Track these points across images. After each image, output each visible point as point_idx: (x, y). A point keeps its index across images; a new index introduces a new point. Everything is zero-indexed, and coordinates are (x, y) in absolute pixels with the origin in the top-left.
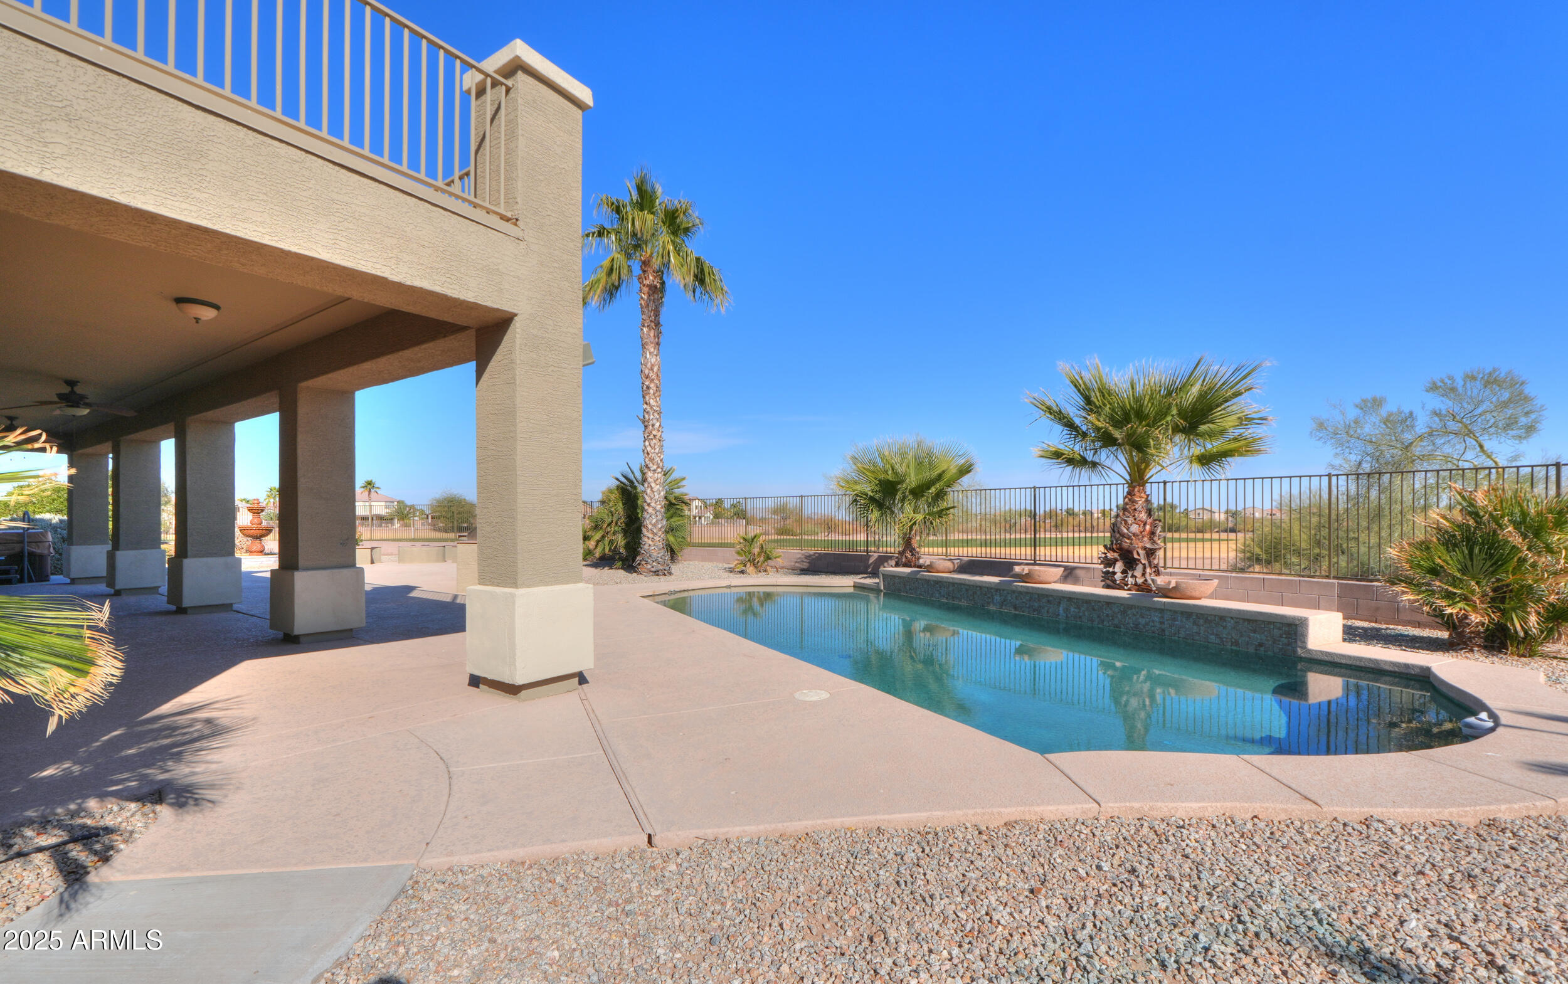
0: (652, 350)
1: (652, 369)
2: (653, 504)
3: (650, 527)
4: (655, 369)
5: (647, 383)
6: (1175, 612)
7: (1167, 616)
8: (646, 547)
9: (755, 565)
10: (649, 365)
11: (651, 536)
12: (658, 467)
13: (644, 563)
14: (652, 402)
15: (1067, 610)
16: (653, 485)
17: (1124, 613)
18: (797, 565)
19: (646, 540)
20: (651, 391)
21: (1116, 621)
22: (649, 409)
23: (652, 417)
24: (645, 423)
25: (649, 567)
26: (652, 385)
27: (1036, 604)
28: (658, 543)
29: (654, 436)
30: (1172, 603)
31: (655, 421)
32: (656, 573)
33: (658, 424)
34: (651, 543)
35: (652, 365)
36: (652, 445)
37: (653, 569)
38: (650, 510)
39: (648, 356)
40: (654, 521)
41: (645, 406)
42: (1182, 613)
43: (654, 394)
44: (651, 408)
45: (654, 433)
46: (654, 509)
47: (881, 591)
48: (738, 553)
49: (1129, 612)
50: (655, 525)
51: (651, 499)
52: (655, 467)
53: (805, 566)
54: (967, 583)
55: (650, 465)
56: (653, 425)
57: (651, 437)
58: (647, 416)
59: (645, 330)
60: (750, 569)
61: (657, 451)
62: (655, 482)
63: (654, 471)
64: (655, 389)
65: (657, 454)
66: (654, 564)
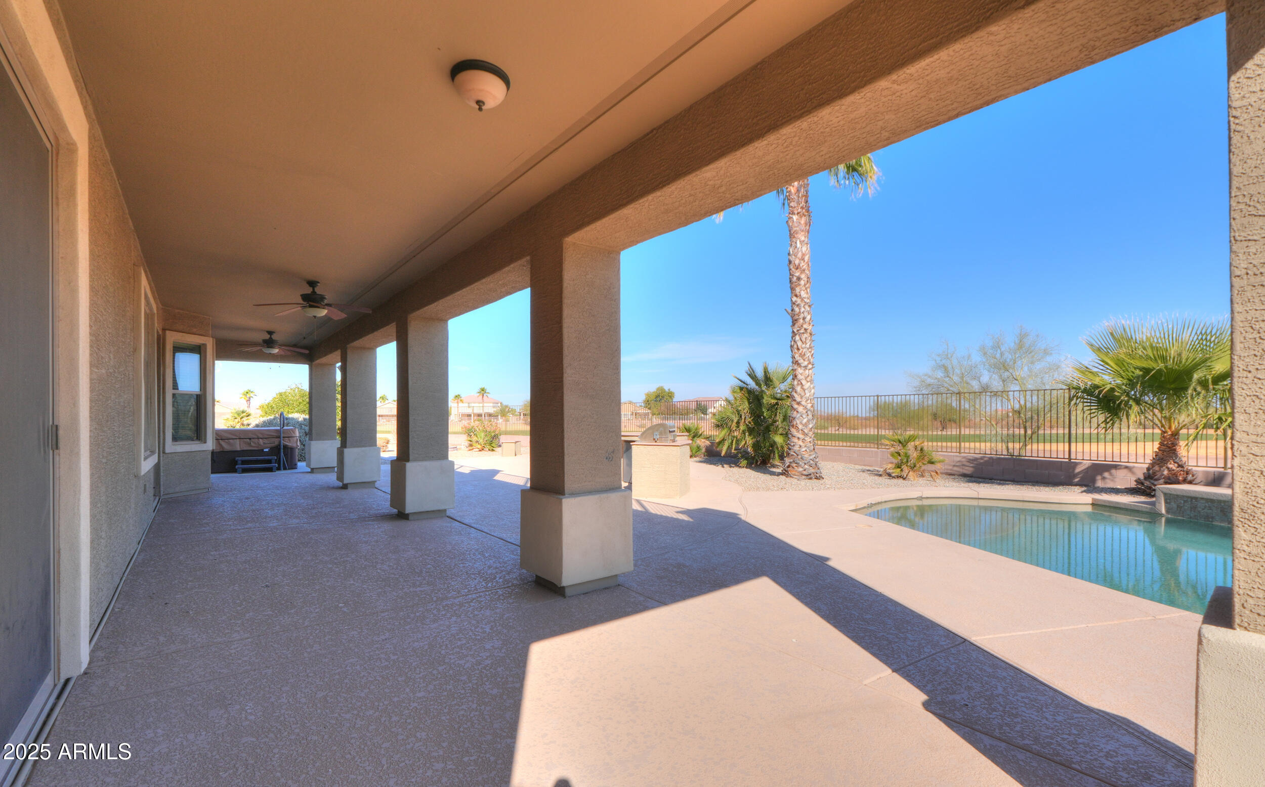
0: (803, 238)
1: (803, 259)
2: (803, 403)
3: (800, 427)
4: (806, 258)
5: (797, 274)
8: (796, 448)
9: (914, 468)
10: (800, 255)
11: (801, 436)
13: (794, 465)
14: (803, 294)
16: (804, 382)
18: (955, 469)
19: (796, 440)
20: (802, 283)
22: (799, 301)
23: (803, 309)
24: (795, 316)
25: (801, 469)
26: (803, 276)
28: (809, 445)
29: (806, 330)
31: (806, 314)
32: (809, 476)
33: (808, 317)
34: (800, 443)
35: (803, 255)
36: (804, 340)
37: (805, 473)
38: (800, 409)
39: (798, 245)
40: (805, 421)
41: (794, 299)
43: (805, 285)
44: (802, 300)
45: (805, 326)
47: (1161, 515)
48: (892, 455)
50: (806, 425)
51: (801, 398)
52: (806, 363)
55: (801, 361)
56: (804, 319)
57: (802, 331)
58: (797, 309)
59: (795, 217)
60: (907, 473)
61: (808, 346)
63: (806, 367)
64: (806, 279)
65: (808, 349)
66: (806, 466)
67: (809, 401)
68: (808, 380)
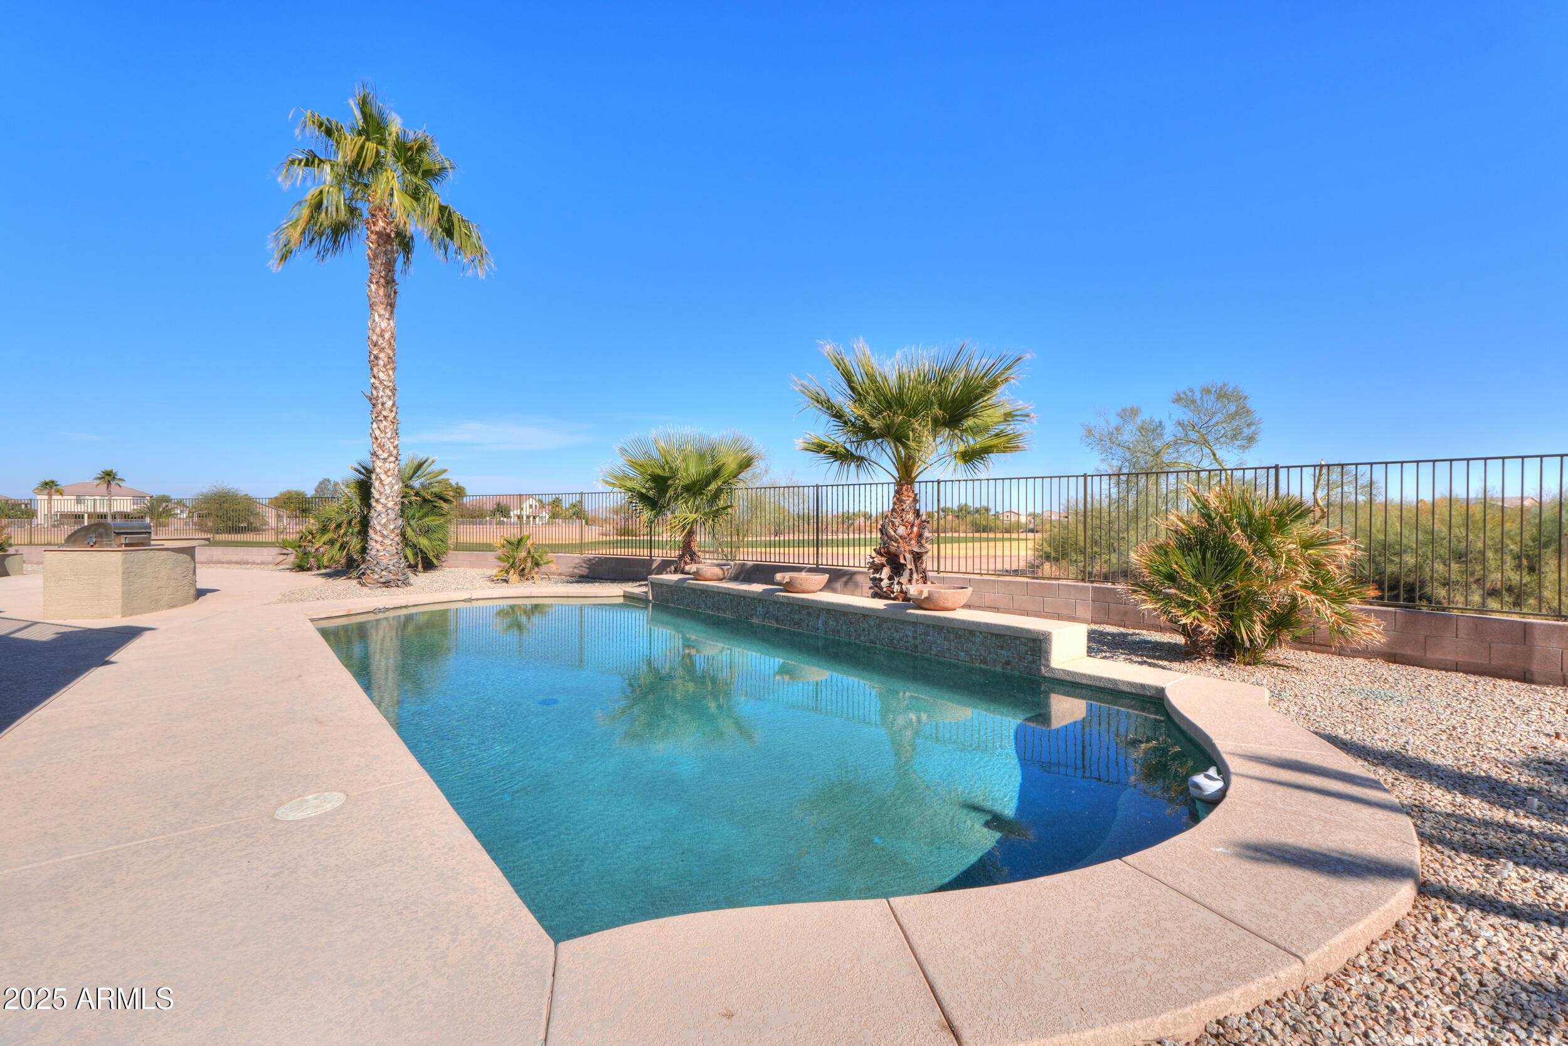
0: (382, 312)
1: (382, 336)
2: (383, 500)
3: (378, 528)
4: (387, 336)
5: (375, 352)
6: (928, 626)
7: (920, 629)
8: (373, 552)
9: (522, 573)
10: (378, 330)
11: (379, 539)
12: (390, 455)
13: (369, 572)
14: (381, 375)
15: (825, 623)
16: (383, 477)
17: (879, 626)
18: (576, 571)
19: (373, 544)
20: (381, 363)
21: (872, 637)
22: (377, 383)
23: (381, 393)
24: (373, 401)
25: (376, 576)
26: (382, 355)
27: (796, 617)
28: (390, 548)
29: (385, 417)
30: (924, 615)
31: (385, 399)
32: (387, 584)
33: (390, 403)
34: (379, 547)
35: (382, 331)
36: (382, 427)
37: (382, 580)
38: (379, 508)
39: (377, 318)
40: (384, 521)
41: (373, 380)
42: (934, 627)
43: (385, 366)
44: (381, 382)
45: (385, 413)
46: (385, 506)
47: (650, 601)
48: (499, 559)
49: (884, 626)
50: (385, 526)
51: (381, 494)
52: (386, 455)
53: (585, 572)
54: (731, 592)
55: (380, 452)
56: (383, 404)
57: (381, 418)
58: (375, 393)
59: (373, 287)
60: (513, 577)
61: (389, 435)
62: (386, 473)
63: (385, 460)
64: (386, 359)
65: (389, 439)
66: (384, 573)
67: (390, 499)
68: (389, 474)
